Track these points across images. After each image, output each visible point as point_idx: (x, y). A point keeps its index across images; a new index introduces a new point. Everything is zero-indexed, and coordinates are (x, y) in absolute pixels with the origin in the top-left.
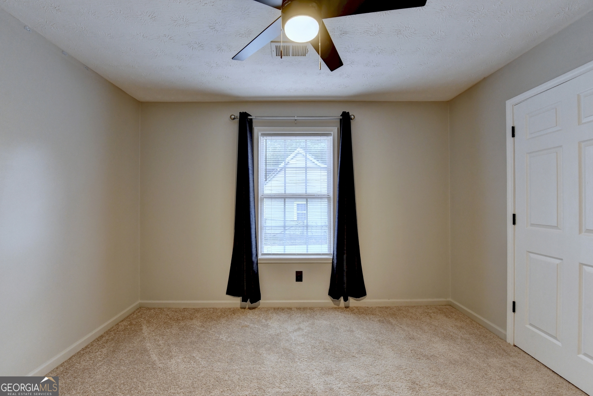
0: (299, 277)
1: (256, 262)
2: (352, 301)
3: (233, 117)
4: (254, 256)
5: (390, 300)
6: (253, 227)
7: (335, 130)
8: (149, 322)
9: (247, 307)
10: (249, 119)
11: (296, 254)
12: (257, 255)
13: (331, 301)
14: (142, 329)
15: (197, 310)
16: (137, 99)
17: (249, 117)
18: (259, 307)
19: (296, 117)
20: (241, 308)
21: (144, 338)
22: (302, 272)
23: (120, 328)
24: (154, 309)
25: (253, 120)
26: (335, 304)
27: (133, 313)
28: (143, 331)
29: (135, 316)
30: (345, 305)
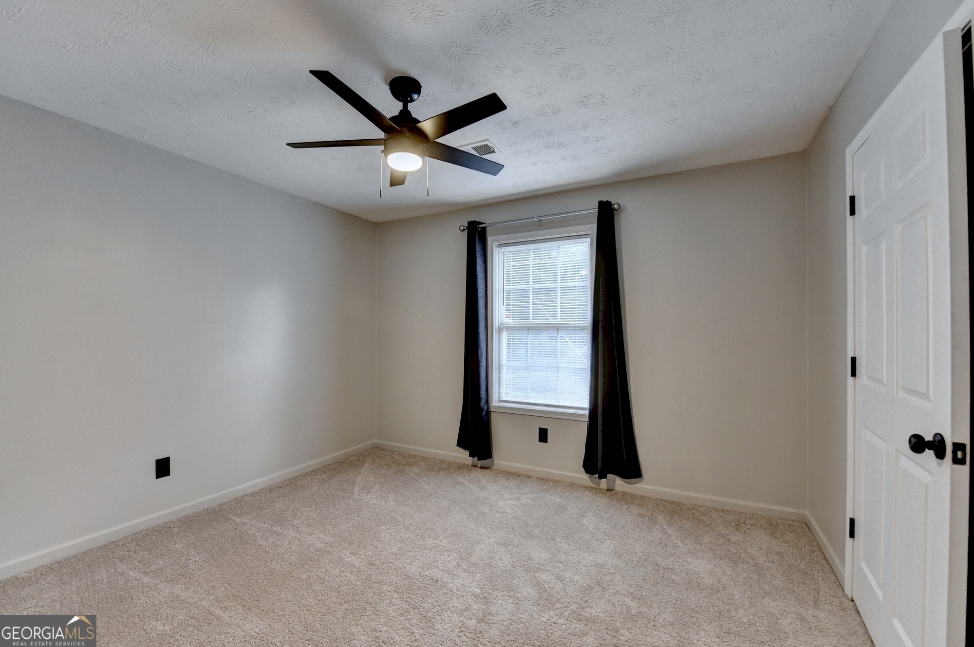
0: (543, 435)
1: (485, 409)
2: (619, 483)
3: (462, 228)
4: (483, 401)
5: (684, 493)
6: (483, 364)
7: (592, 228)
8: (374, 460)
9: (479, 466)
10: (480, 228)
11: (542, 404)
12: (487, 401)
13: (588, 477)
14: (363, 466)
15: (424, 459)
16: (373, 221)
17: (481, 226)
18: (493, 468)
19: (536, 218)
20: (472, 466)
21: (360, 474)
22: (547, 430)
23: (348, 461)
24: (387, 450)
25: (488, 229)
26: (592, 482)
27: (366, 451)
28: (363, 468)
29: (367, 453)
30: (607, 487)
